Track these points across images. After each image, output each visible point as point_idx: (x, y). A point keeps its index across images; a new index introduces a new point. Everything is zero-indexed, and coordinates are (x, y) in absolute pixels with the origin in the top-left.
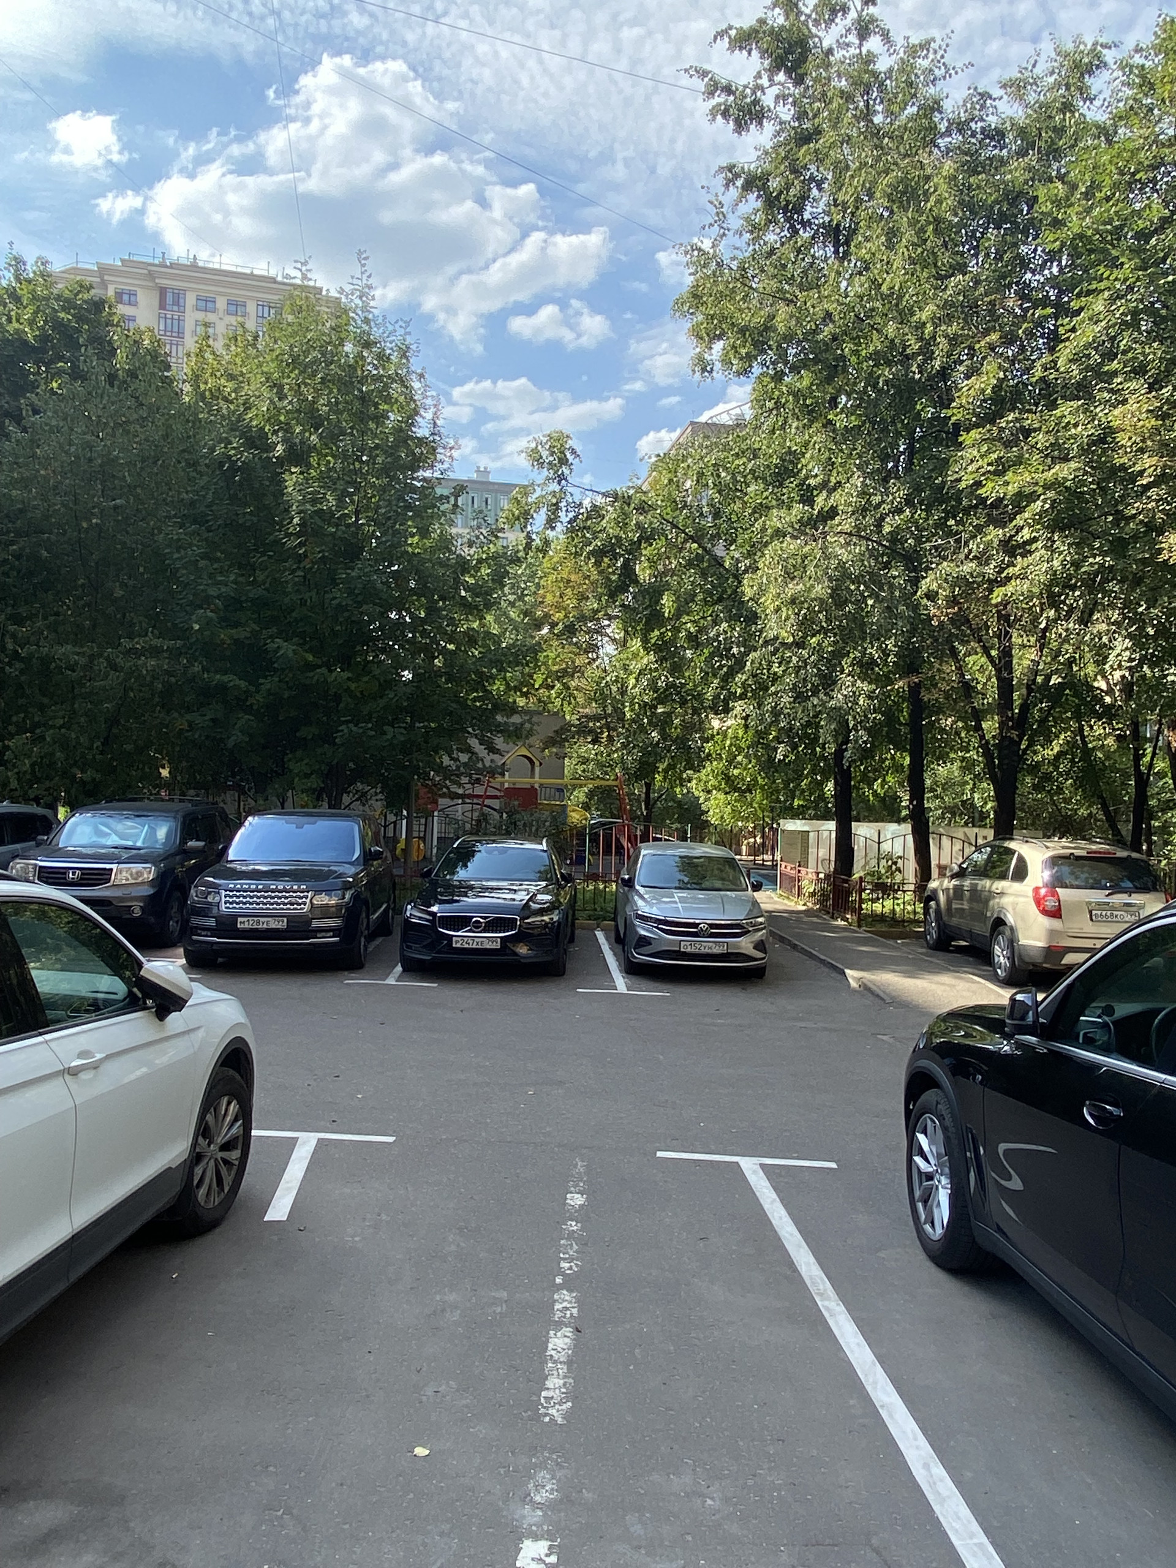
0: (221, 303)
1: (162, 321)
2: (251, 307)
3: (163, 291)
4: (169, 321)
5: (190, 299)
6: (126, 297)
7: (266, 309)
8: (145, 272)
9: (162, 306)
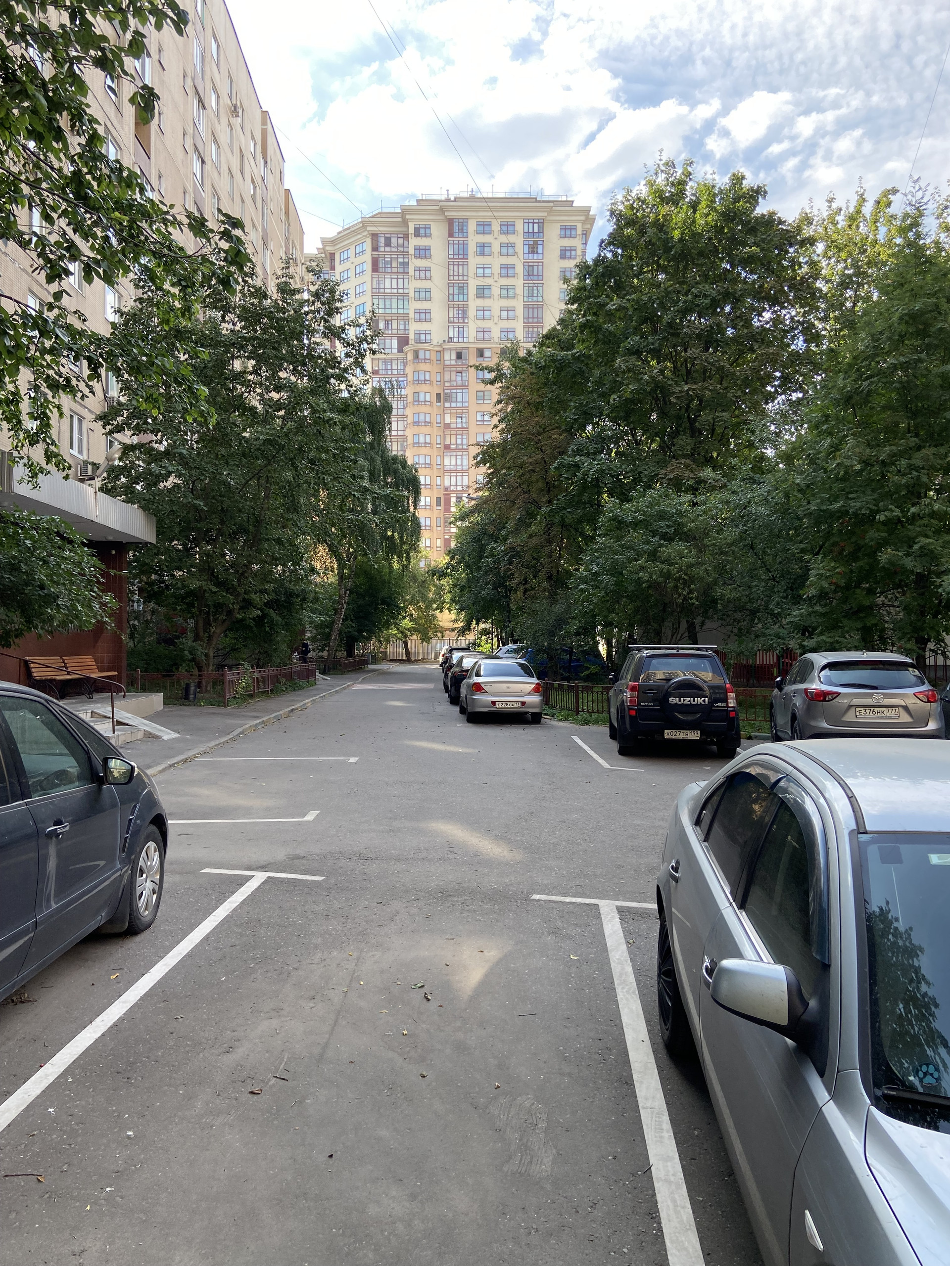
0: (496, 227)
1: (451, 246)
2: (520, 226)
3: (450, 222)
4: (456, 246)
5: (472, 226)
6: (422, 231)
7: (531, 225)
8: (437, 208)
9: (451, 235)
